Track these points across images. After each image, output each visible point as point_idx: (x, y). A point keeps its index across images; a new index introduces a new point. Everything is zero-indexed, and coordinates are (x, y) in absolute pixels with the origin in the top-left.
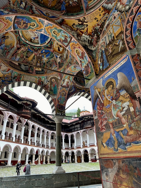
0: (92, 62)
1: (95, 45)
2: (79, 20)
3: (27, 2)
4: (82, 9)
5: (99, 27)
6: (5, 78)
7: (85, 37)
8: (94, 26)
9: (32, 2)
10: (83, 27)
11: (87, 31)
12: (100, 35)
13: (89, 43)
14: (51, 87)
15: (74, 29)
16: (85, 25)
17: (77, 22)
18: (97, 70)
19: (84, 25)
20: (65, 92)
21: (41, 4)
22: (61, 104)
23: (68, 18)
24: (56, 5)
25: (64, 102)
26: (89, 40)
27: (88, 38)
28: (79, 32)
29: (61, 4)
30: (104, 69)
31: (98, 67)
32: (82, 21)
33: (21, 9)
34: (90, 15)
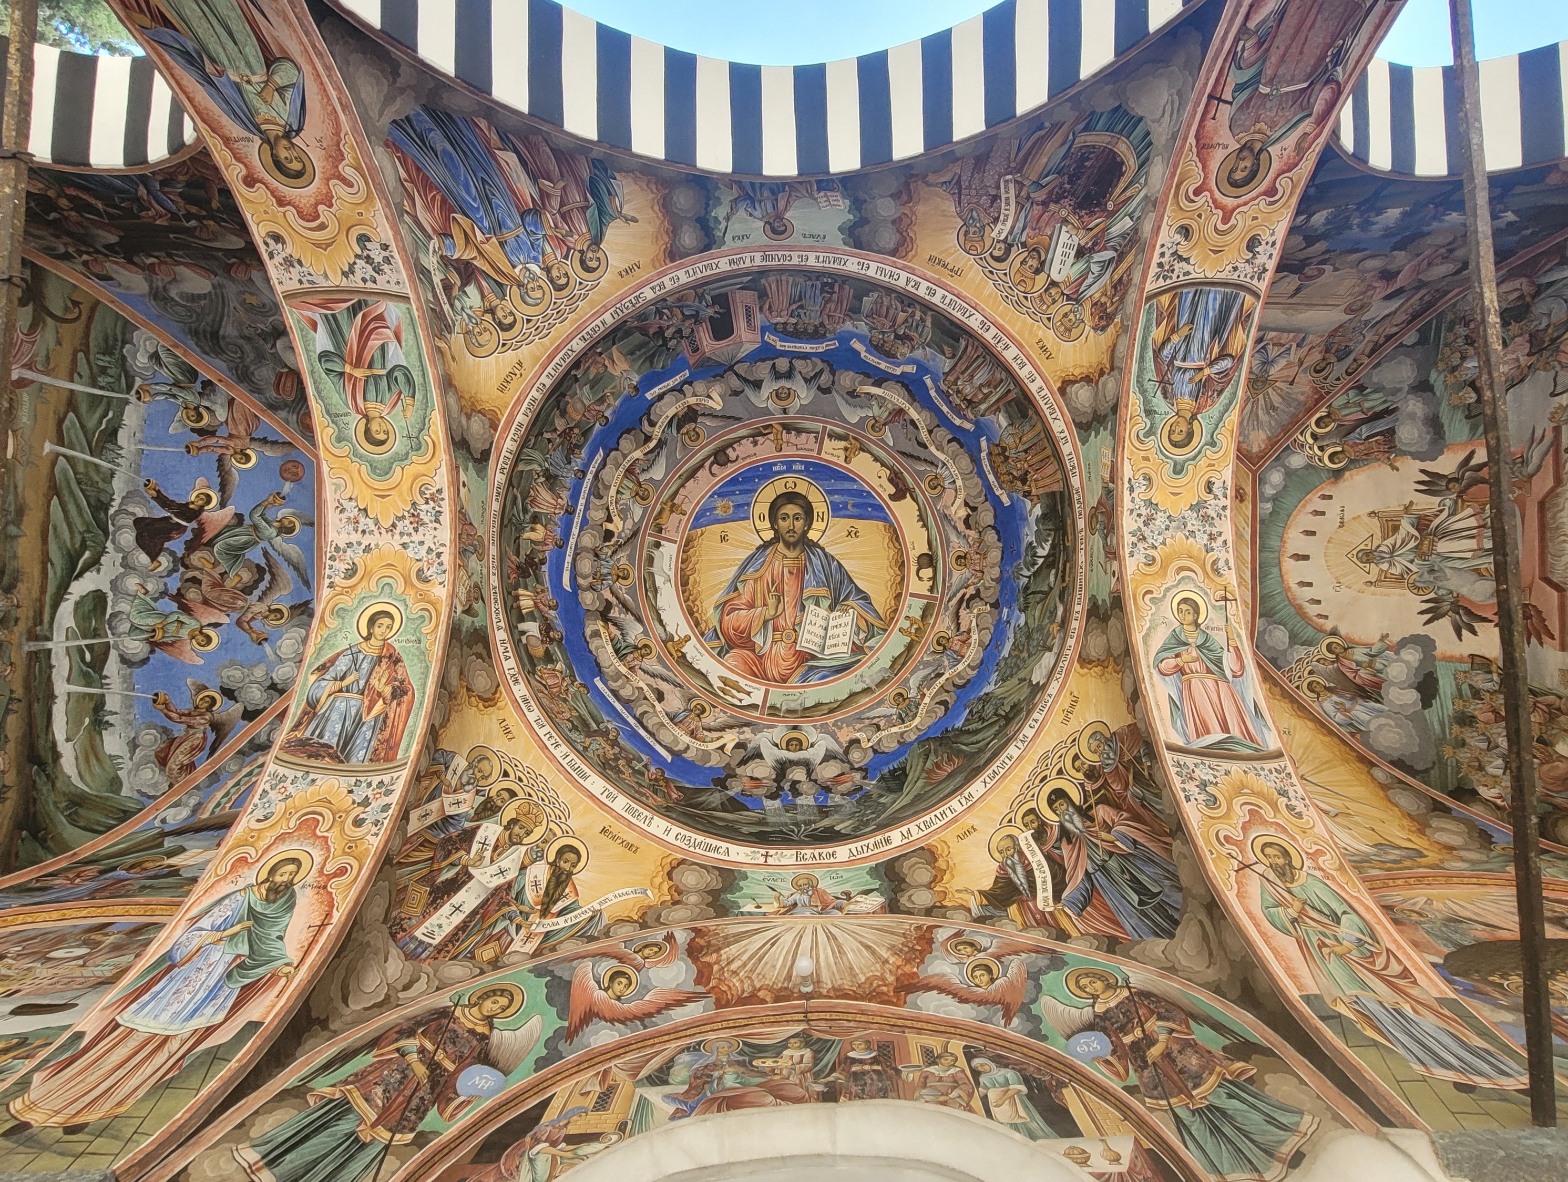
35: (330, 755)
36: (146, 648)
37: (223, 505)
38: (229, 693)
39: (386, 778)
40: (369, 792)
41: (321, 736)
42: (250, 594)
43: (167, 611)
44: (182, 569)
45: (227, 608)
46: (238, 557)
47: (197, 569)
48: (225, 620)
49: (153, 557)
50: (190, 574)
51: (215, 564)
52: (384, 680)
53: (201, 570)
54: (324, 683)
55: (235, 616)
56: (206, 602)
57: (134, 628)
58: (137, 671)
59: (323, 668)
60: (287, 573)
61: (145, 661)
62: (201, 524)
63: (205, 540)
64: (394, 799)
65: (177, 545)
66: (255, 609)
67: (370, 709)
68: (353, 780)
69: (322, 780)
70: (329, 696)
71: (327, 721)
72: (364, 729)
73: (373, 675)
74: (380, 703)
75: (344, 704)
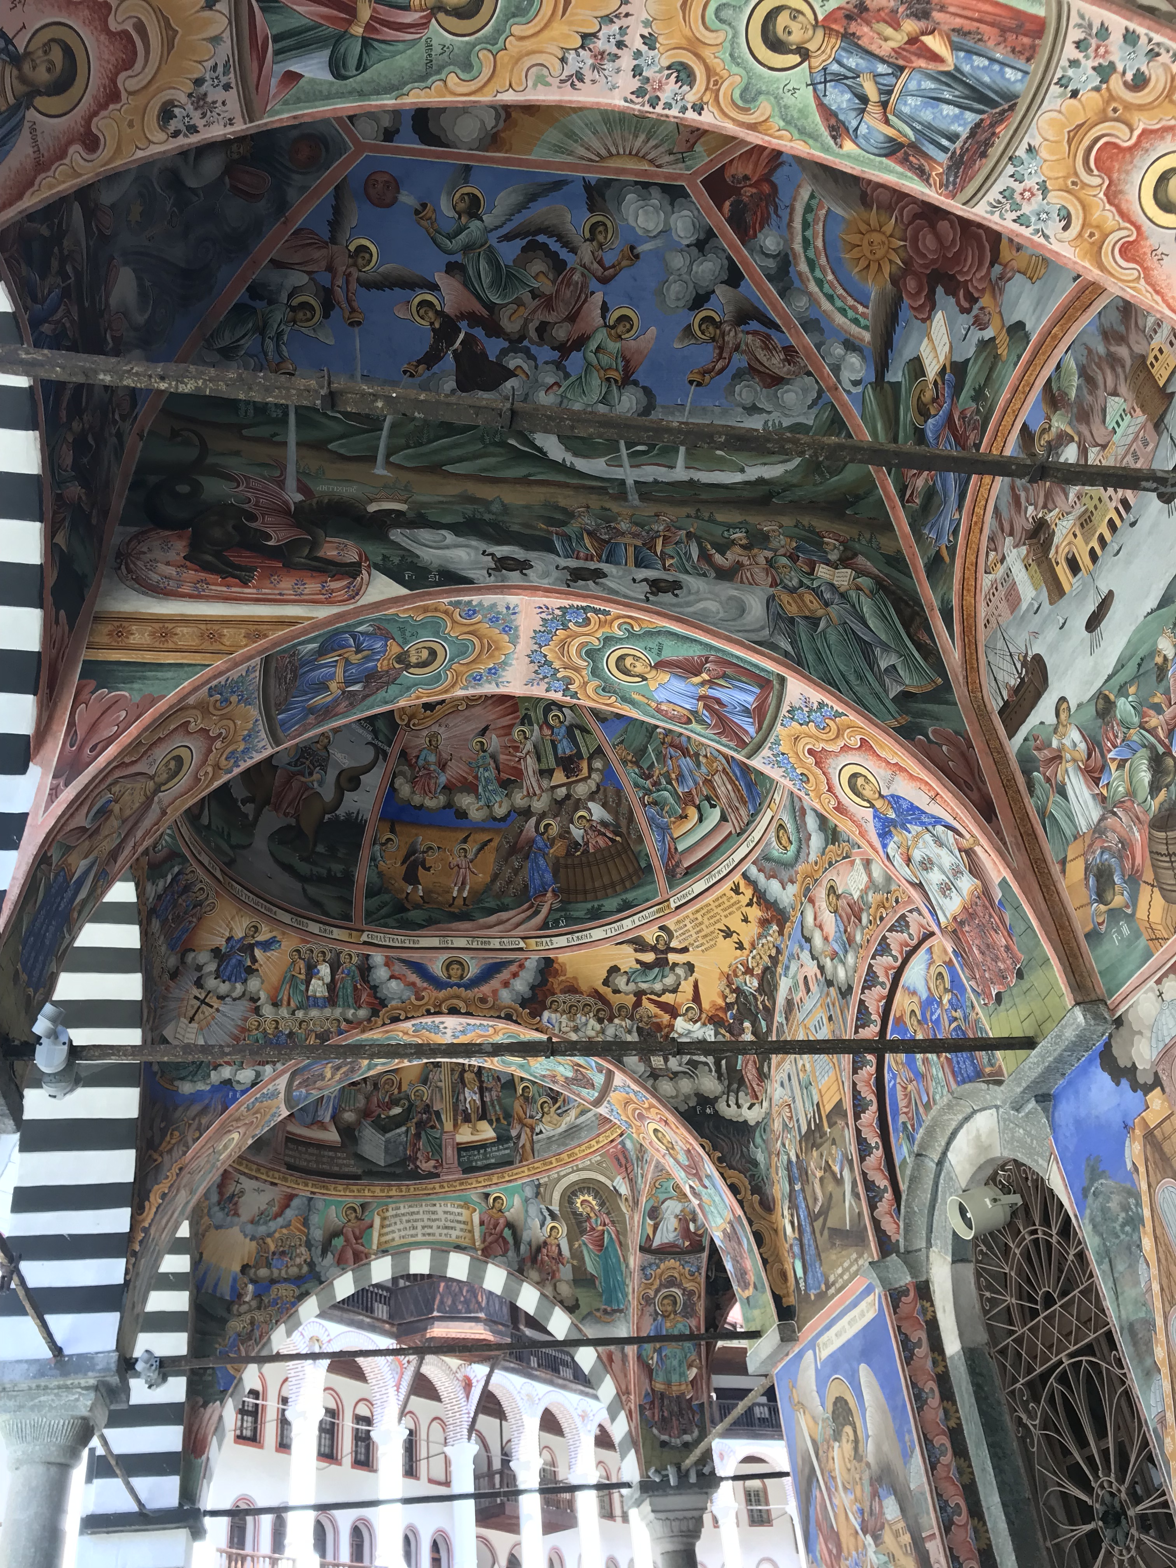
1: (755, 1088)
2: (639, 944)
3: (338, 954)
4: (643, 865)
5: (755, 983)
6: (269, 1265)
8: (726, 970)
9: (364, 938)
10: (669, 981)
13: (720, 1077)
14: (577, 1255)
15: (615, 1000)
16: (675, 965)
17: (627, 958)
19: (672, 968)
20: (679, 1286)
21: (417, 907)
22: (669, 1384)
23: (574, 939)
24: (495, 877)
25: (690, 1366)
28: (653, 1009)
29: (527, 857)
30: (812, 1296)
32: (654, 949)
33: (314, 1013)
34: (689, 911)
35: (993, 125)
36: (631, 388)
37: (434, 287)
38: (700, 300)
39: (1075, 35)
40: (1088, 64)
41: (953, 137)
42: (564, 263)
43: (582, 362)
44: (526, 343)
45: (583, 295)
46: (510, 275)
47: (525, 326)
48: (598, 298)
49: (511, 374)
50: (533, 334)
51: (519, 303)
52: (889, 31)
53: (527, 321)
54: (863, 130)
55: (593, 284)
56: (572, 318)
57: (604, 400)
58: (659, 400)
59: (838, 129)
60: (539, 211)
61: (647, 391)
62: (462, 316)
63: (485, 313)
64: (1117, 23)
65: (493, 347)
66: (587, 258)
67: (935, 57)
68: (1055, 90)
69: (1033, 137)
70: (887, 122)
71: (929, 126)
72: (966, 68)
73: (873, 48)
74: (928, 40)
75: (910, 100)
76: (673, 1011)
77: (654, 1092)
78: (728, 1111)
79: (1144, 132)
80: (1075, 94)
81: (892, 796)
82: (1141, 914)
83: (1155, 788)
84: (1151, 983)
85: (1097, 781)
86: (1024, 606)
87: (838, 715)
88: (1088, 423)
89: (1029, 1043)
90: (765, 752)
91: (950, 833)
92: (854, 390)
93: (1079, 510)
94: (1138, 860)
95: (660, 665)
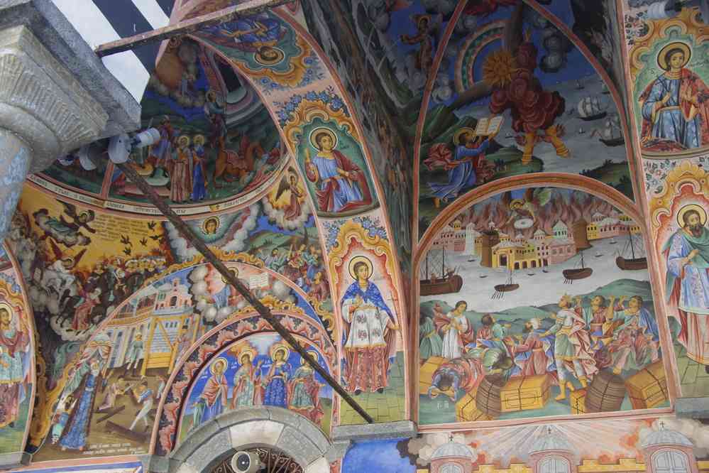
0: (37, 391)
1: (79, 323)
2: (70, 210)
5: (123, 275)
7: (59, 273)
8: (108, 256)
10: (70, 239)
11: (78, 258)
12: (111, 304)
13: (61, 305)
15: (35, 228)
16: (81, 234)
17: (57, 211)
18: (39, 428)
19: (77, 235)
26: (67, 292)
27: (68, 285)
28: (50, 247)
30: (64, 449)
31: (48, 418)
32: (76, 218)
34: (114, 215)
35: (675, 147)
41: (663, 136)
52: (689, 93)
54: (650, 104)
58: (390, 31)
59: (646, 96)
61: (389, 23)
67: (688, 113)
68: (698, 158)
69: (678, 162)
70: (657, 111)
71: (663, 126)
72: (689, 126)
73: (681, 91)
74: (693, 107)
75: (669, 114)
76: (59, 255)
77: (28, 292)
78: (55, 325)
79: (702, 195)
80: (700, 166)
81: (373, 284)
82: (461, 404)
83: (496, 366)
84: (450, 431)
85: (465, 344)
86: (464, 254)
87: (386, 238)
88: (544, 220)
89: (370, 421)
90: (331, 221)
91: (388, 318)
92: (435, 99)
93: (519, 244)
94: (471, 385)
95: (336, 153)
